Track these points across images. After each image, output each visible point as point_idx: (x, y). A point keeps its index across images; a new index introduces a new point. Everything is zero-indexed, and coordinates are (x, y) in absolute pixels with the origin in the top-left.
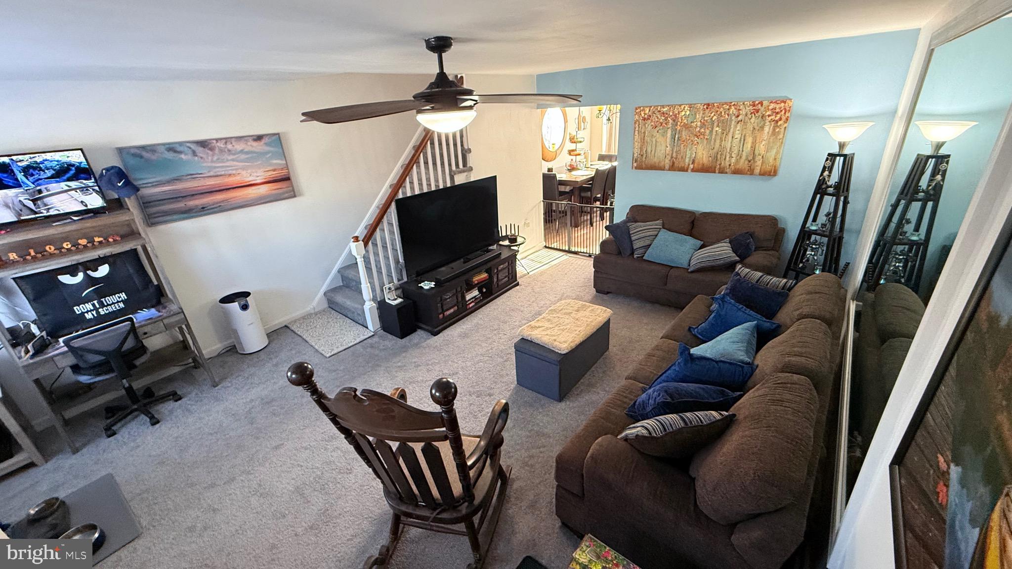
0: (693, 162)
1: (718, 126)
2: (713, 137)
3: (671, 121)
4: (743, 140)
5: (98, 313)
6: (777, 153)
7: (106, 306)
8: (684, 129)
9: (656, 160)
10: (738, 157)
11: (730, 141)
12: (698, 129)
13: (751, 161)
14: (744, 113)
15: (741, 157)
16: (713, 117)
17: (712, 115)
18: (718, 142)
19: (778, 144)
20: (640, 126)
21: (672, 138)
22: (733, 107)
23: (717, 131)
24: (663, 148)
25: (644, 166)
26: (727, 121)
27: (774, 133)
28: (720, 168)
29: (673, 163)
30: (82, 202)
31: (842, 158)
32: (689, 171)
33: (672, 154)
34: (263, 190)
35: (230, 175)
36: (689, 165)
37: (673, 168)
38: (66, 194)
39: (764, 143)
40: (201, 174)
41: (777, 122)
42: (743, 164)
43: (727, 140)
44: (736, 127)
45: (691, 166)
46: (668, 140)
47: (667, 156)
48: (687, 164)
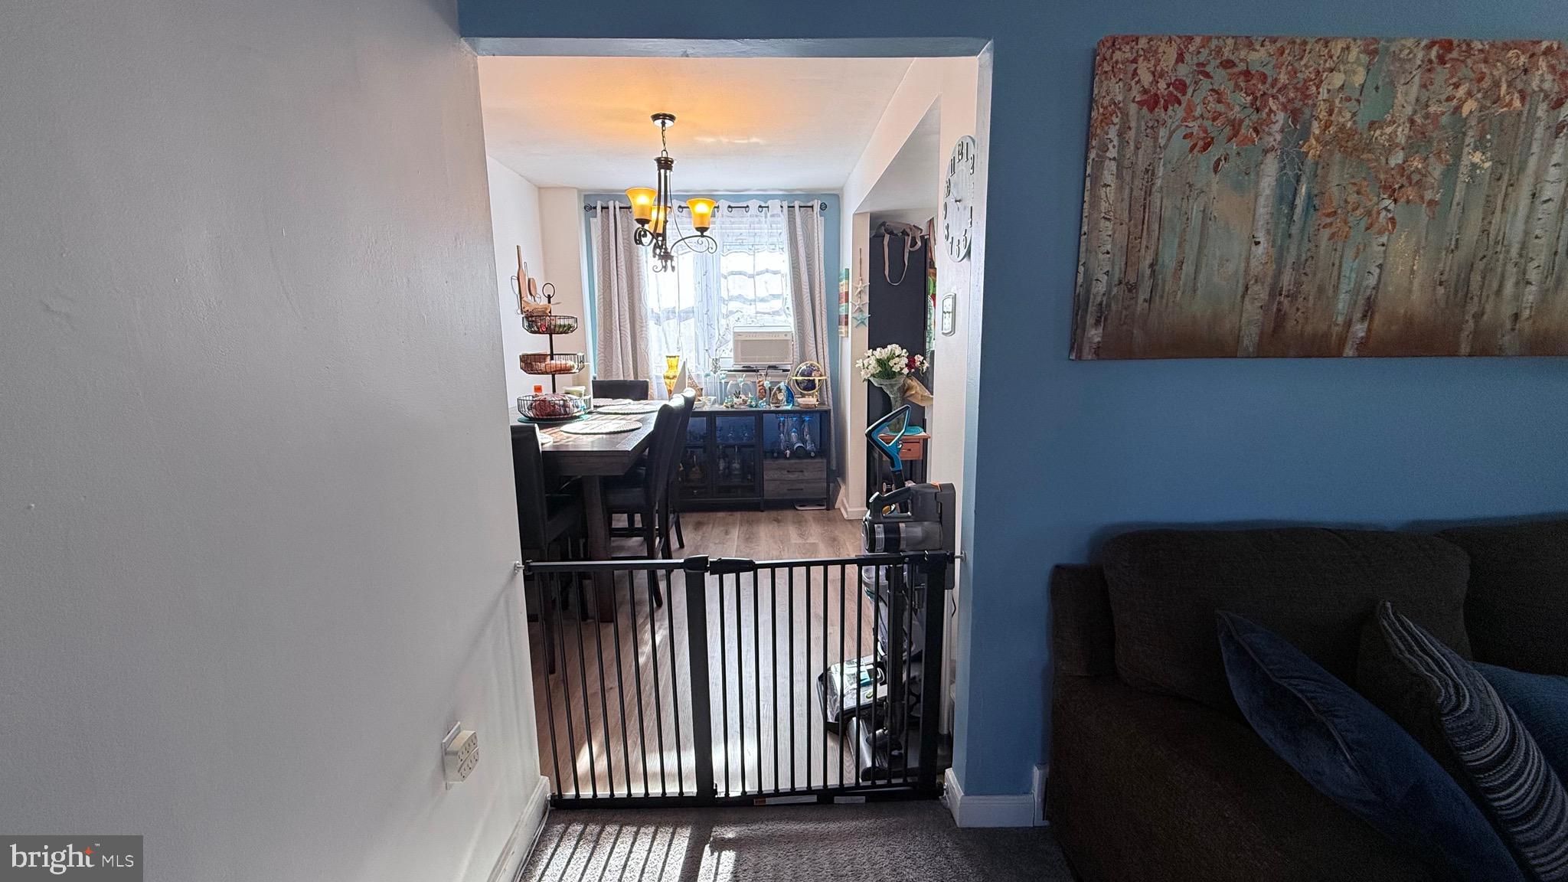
0: (1369, 310)
1: (1480, 145)
2: (1458, 196)
3: (1280, 117)
8: (1338, 156)
9: (1200, 308)
10: (1550, 282)
11: (1522, 211)
12: (1397, 159)
15: (1560, 281)
16: (1462, 102)
18: (1476, 215)
21: (1281, 199)
22: (1542, 63)
23: (1474, 166)
24: (1237, 246)
25: (1139, 339)
26: (1516, 124)
28: (1476, 333)
29: (1280, 318)
32: (1349, 351)
33: (1278, 273)
36: (1349, 324)
37: (1276, 343)
42: (1564, 313)
43: (1510, 206)
45: (1360, 330)
46: (1263, 211)
47: (1255, 288)
48: (1340, 319)
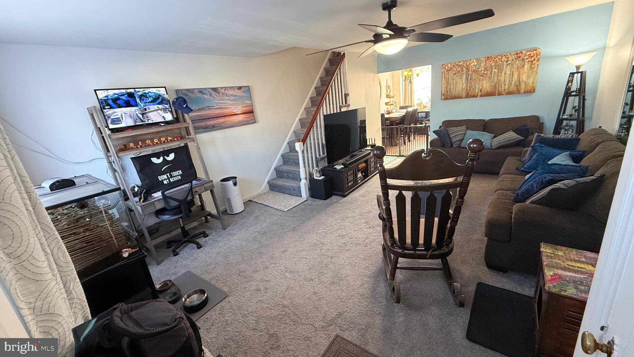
0: (481, 91)
1: (495, 68)
2: (493, 75)
3: (465, 69)
4: (512, 74)
5: (169, 181)
6: (534, 79)
7: (173, 177)
8: (474, 73)
9: (457, 93)
10: (510, 85)
11: (503, 76)
12: (483, 72)
13: (518, 85)
14: (511, 59)
15: (511, 84)
16: (492, 64)
17: (491, 63)
18: (496, 78)
19: (534, 74)
20: (446, 75)
21: (466, 79)
22: (504, 57)
23: (495, 71)
24: (461, 85)
25: (449, 97)
26: (501, 65)
27: (531, 68)
28: (498, 92)
29: (468, 93)
30: (163, 117)
31: (579, 74)
32: (478, 96)
33: (467, 88)
34: (241, 118)
35: (226, 108)
36: (478, 93)
37: (468, 96)
38: (156, 112)
39: (525, 74)
40: (213, 106)
41: (532, 61)
42: (513, 88)
43: (501, 75)
44: (506, 68)
45: (480, 94)
46: (464, 81)
47: (464, 90)
48: (477, 93)
